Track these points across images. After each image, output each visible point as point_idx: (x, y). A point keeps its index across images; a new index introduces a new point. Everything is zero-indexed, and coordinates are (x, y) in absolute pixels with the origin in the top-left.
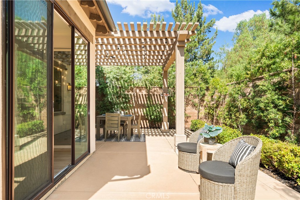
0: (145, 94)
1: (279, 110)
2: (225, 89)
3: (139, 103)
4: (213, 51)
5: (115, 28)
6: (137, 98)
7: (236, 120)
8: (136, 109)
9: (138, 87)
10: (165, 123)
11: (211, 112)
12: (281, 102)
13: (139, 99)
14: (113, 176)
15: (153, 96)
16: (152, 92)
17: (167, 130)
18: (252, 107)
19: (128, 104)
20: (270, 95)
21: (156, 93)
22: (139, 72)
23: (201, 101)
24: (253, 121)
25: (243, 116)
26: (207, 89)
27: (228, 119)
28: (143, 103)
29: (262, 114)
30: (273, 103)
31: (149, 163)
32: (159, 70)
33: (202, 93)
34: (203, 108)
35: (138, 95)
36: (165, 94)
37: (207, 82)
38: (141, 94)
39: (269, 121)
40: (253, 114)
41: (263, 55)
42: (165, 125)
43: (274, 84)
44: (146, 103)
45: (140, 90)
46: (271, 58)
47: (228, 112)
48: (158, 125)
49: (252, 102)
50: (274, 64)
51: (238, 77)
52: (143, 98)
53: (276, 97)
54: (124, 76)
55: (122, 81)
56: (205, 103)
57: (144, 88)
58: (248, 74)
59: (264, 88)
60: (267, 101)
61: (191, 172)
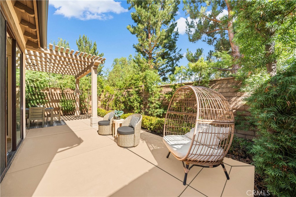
0: (59, 92)
1: (138, 102)
2: (113, 92)
3: (53, 99)
4: (102, 71)
5: (46, 47)
6: (52, 96)
7: (119, 107)
8: (51, 104)
9: (53, 88)
10: (77, 111)
11: (105, 103)
12: (139, 99)
13: (54, 97)
14: (57, 150)
15: (66, 95)
16: (65, 92)
17: (79, 116)
18: (127, 101)
19: (44, 100)
20: (135, 96)
21: (68, 93)
22: (55, 77)
23: (99, 98)
24: (128, 107)
25: (122, 105)
26: (103, 91)
27: (115, 107)
28: (57, 99)
29: (132, 104)
30: (136, 99)
31: (79, 136)
32: (72, 78)
33: (100, 94)
34: (100, 101)
35: (53, 94)
36: (77, 93)
37: (102, 87)
38: (55, 93)
39: (134, 107)
40: (128, 104)
41: (132, 79)
42: (78, 113)
43: (136, 91)
44: (60, 99)
45: (55, 90)
46: (135, 80)
47: (115, 103)
48: (70, 113)
49: (127, 99)
50: (136, 83)
51: (120, 87)
52: (57, 95)
53: (137, 97)
54: (39, 79)
55: (38, 83)
56: (101, 99)
57: (58, 89)
58: (125, 86)
59: (133, 93)
60: (134, 98)
61: (107, 135)
